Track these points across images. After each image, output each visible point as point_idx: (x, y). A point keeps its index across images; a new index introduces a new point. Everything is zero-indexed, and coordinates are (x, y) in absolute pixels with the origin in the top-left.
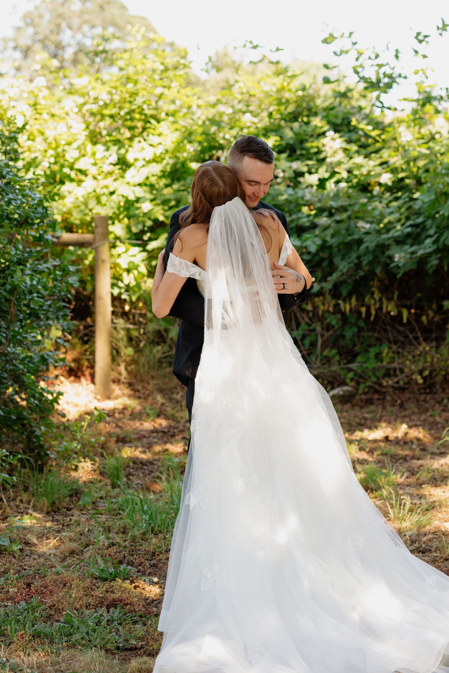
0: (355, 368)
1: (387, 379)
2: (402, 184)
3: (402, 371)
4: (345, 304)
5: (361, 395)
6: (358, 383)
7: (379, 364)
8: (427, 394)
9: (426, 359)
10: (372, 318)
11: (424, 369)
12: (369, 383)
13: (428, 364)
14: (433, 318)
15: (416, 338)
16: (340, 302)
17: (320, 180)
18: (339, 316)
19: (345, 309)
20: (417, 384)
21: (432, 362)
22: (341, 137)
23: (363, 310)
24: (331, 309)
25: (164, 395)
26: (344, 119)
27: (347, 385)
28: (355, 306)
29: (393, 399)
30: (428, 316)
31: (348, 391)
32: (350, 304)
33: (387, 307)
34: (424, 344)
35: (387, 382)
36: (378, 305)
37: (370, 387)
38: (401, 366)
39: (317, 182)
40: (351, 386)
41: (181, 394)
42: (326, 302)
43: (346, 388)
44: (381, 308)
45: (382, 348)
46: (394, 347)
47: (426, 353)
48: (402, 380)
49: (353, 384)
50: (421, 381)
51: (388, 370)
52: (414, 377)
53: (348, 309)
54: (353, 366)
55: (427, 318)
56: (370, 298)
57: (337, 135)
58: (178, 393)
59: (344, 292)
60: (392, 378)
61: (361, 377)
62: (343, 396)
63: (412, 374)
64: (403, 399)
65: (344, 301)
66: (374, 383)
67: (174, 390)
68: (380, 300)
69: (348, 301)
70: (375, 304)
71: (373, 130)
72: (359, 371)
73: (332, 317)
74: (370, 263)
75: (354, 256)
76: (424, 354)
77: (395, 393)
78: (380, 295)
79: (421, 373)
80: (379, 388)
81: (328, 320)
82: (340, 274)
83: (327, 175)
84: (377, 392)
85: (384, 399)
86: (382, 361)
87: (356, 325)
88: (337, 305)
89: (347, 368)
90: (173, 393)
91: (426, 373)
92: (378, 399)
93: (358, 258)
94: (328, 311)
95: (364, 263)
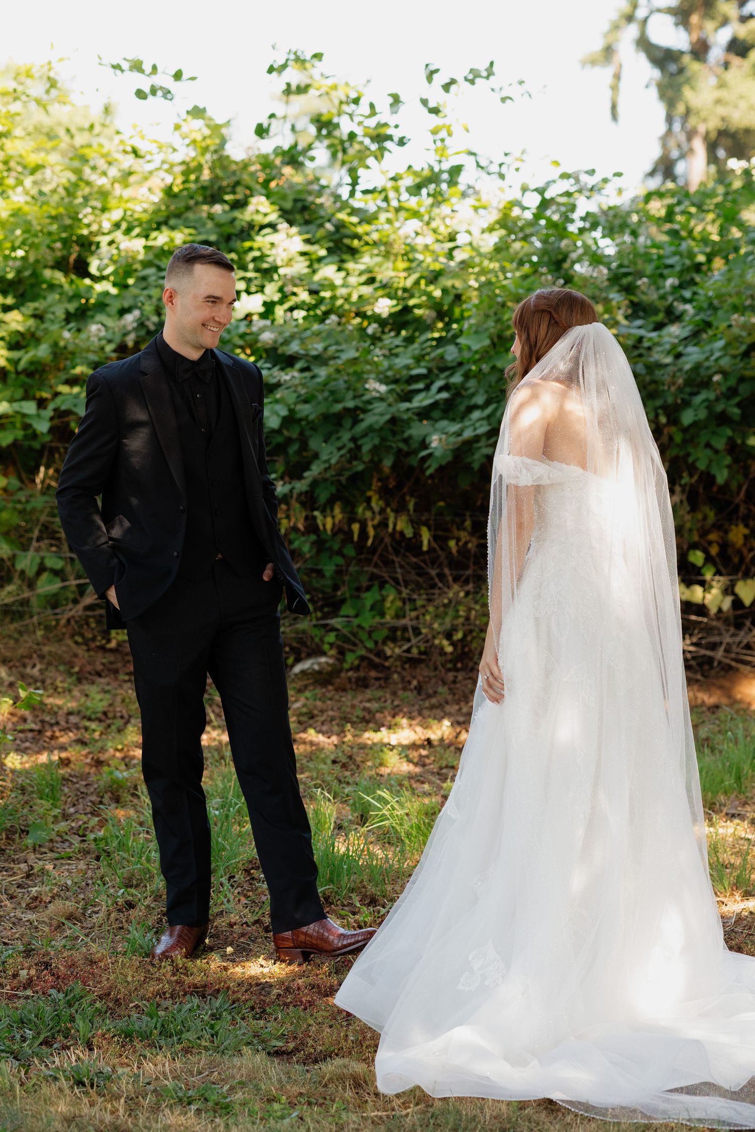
0: (339, 626)
1: (391, 645)
2: (409, 317)
3: (417, 631)
4: (325, 517)
5: (348, 671)
6: (342, 652)
7: (378, 619)
8: (457, 670)
9: (458, 611)
10: (370, 542)
11: (454, 629)
12: (363, 652)
13: (461, 620)
14: (466, 543)
15: (441, 576)
16: (316, 513)
17: (265, 304)
18: (313, 537)
19: (324, 525)
20: (442, 652)
21: (467, 618)
22: (300, 233)
23: (356, 527)
24: (300, 526)
25: (10, 668)
26: (296, 201)
27: (324, 654)
28: (340, 522)
29: (403, 678)
30: (458, 540)
31: (327, 663)
32: (333, 517)
33: (395, 525)
34: (456, 587)
35: (392, 649)
36: (378, 519)
37: (362, 658)
38: (414, 623)
39: (262, 309)
40: (331, 657)
41: (38, 667)
42: (292, 512)
43: (323, 660)
44: (384, 524)
45: (384, 592)
46: (405, 592)
47: (459, 603)
48: (415, 647)
49: (333, 652)
50: (449, 649)
51: (393, 629)
52: (437, 642)
53: (329, 526)
54: (336, 622)
55: (457, 544)
56: (364, 509)
57: (294, 230)
58: (34, 666)
59: (323, 496)
60: (399, 643)
61: (346, 640)
62: (319, 672)
63: (434, 637)
64: (421, 679)
65: (323, 512)
66: (370, 650)
67: (27, 661)
68: (382, 511)
69: (328, 511)
70: (373, 519)
71: (360, 223)
72: (345, 631)
73: (303, 539)
74: (375, 450)
75: (346, 436)
76: (453, 604)
77: (404, 669)
78: (381, 503)
79: (449, 636)
80: (377, 660)
81: (296, 544)
82: (323, 466)
83: (276, 297)
84: (373, 666)
85: (387, 679)
86: (383, 615)
87: (340, 553)
88: (310, 520)
89: (325, 626)
90: (24, 666)
91: (459, 635)
92: (377, 679)
93: (354, 439)
94: (295, 529)
95: (366, 448)
